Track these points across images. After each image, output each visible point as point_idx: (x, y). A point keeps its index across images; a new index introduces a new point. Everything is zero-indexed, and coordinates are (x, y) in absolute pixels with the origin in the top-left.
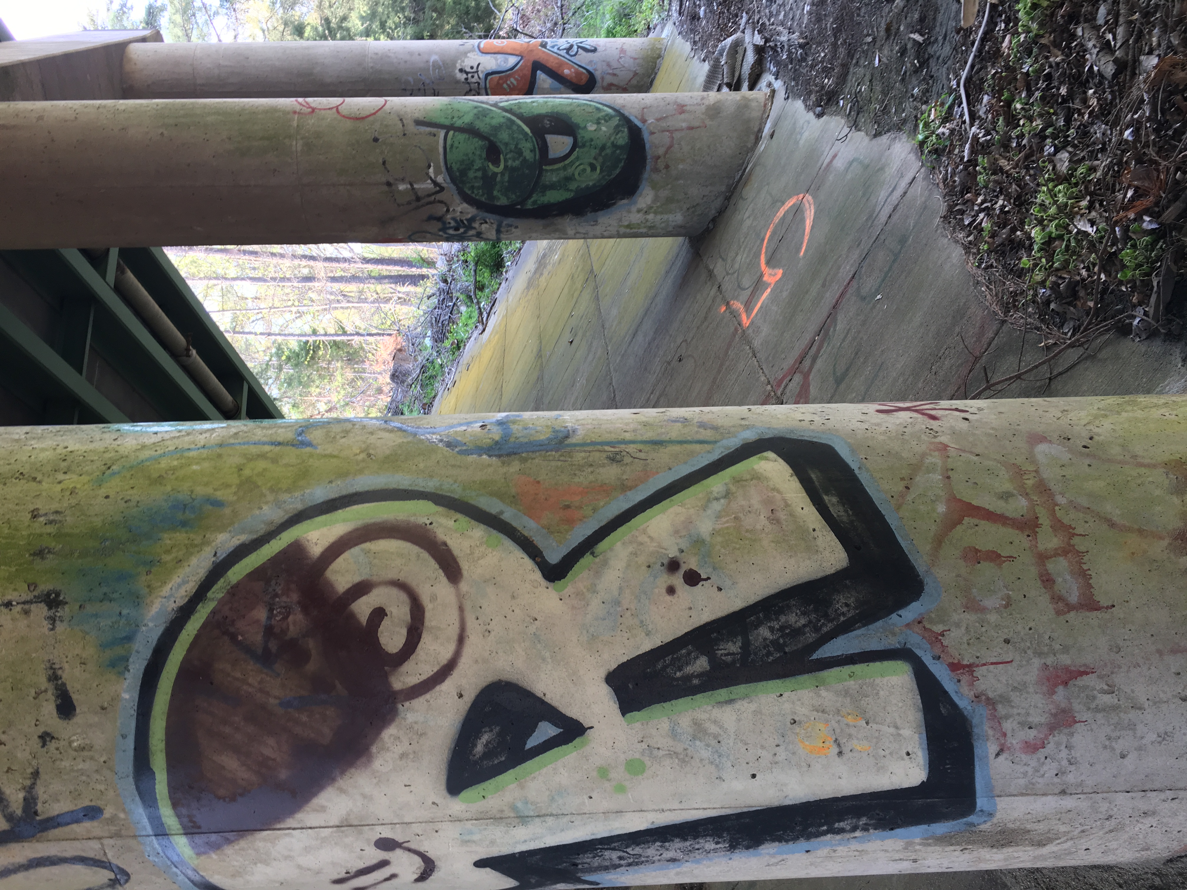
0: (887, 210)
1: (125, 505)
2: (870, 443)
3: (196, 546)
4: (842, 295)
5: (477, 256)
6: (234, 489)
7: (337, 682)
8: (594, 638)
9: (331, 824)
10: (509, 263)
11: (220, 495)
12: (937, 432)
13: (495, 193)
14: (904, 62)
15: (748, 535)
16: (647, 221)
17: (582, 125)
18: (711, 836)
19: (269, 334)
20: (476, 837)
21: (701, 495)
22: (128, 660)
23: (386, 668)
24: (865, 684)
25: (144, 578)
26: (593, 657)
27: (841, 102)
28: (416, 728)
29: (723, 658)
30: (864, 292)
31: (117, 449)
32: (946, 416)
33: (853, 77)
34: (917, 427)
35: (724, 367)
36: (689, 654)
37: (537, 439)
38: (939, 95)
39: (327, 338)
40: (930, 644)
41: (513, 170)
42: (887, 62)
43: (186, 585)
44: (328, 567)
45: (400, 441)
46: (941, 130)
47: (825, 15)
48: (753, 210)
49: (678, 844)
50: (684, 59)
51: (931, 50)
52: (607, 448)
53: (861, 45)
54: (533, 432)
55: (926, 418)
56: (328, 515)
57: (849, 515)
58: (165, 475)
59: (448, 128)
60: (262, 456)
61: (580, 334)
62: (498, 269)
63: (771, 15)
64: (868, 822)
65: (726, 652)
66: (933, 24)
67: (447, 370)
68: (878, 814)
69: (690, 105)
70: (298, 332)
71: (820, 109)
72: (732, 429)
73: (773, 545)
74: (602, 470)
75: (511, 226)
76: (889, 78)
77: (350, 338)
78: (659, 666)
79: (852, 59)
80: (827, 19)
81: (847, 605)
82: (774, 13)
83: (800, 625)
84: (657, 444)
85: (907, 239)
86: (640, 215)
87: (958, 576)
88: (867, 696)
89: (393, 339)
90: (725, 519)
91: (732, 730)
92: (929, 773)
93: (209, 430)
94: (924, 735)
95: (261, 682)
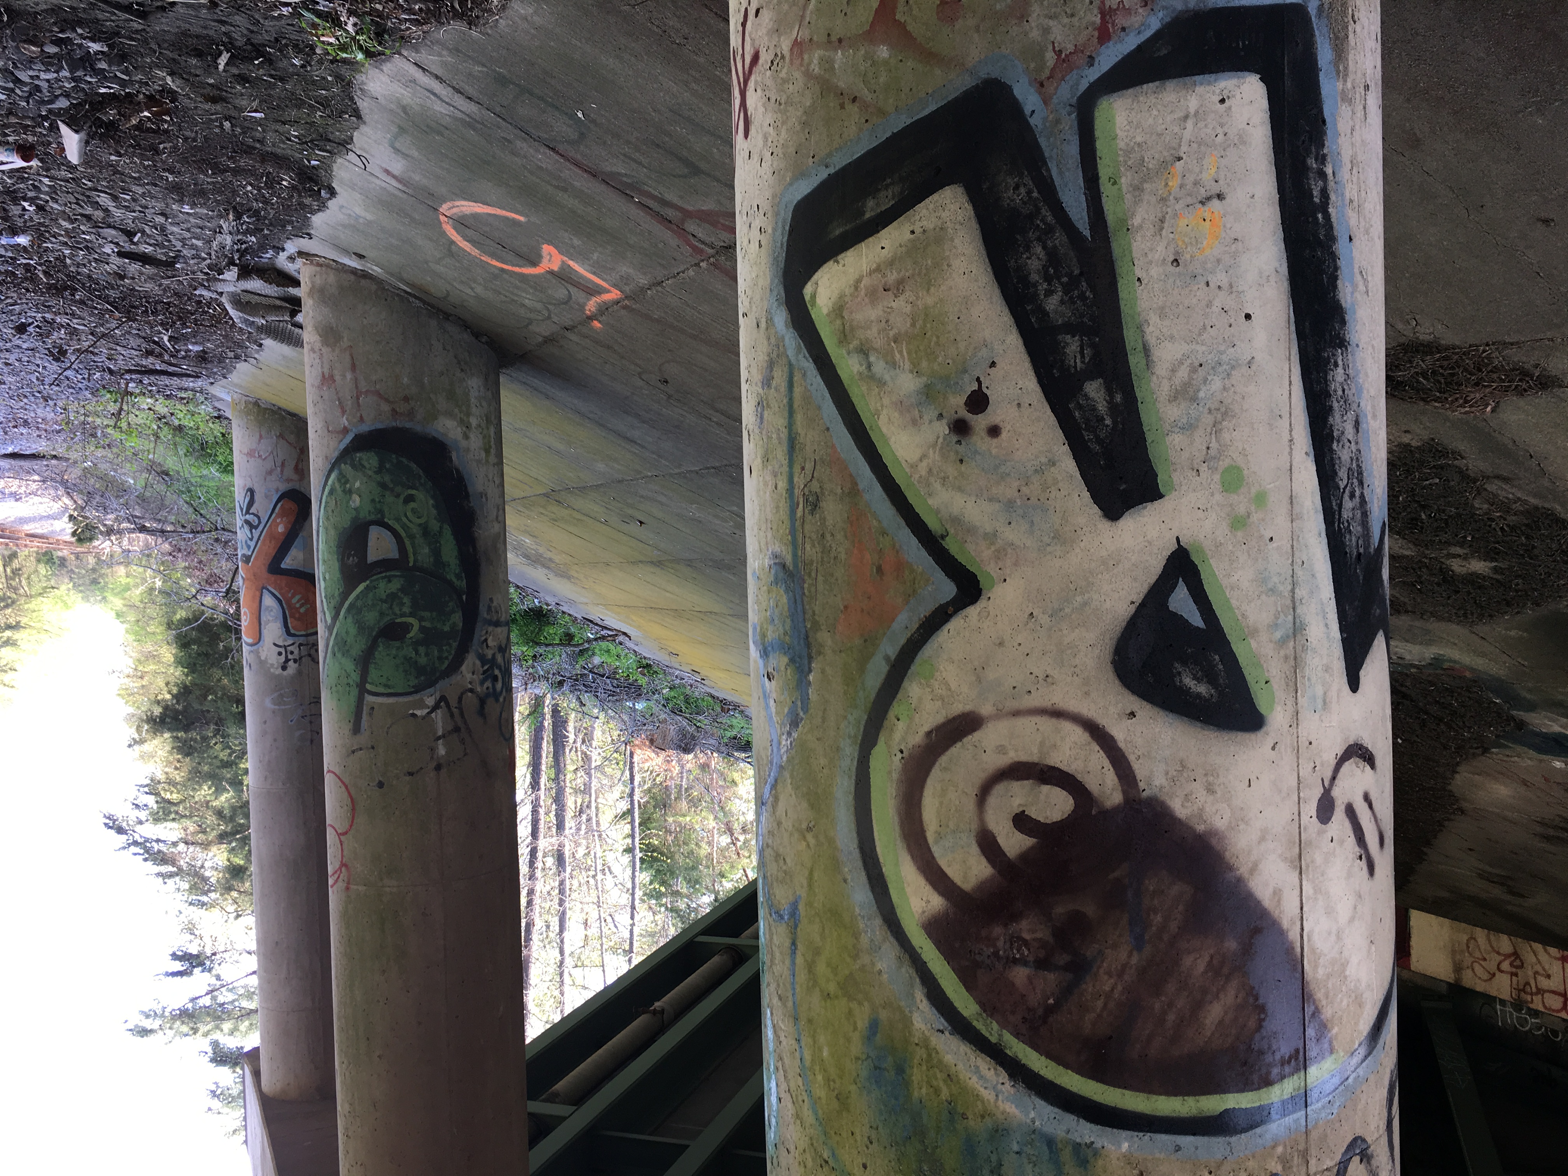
0: (460, 102)
1: (875, 1144)
2: (792, 150)
3: (930, 1055)
4: (577, 164)
5: (527, 643)
6: (854, 1005)
7: (1111, 876)
8: (1057, 537)
9: (1297, 881)
10: (536, 601)
11: (862, 1023)
12: (776, 55)
13: (446, 628)
14: (256, 78)
15: (919, 324)
16: (479, 426)
17: (354, 513)
18: (1326, 374)
19: (633, 907)
20: (1319, 690)
21: (864, 389)
22: (1079, 1144)
23: (1094, 812)
24: (1125, 162)
25: (972, 1123)
26: (1084, 538)
27: (313, 163)
28: (1175, 773)
29: (1087, 360)
30: (575, 136)
31: (800, 1149)
32: (753, 40)
33: (279, 147)
34: (769, 82)
35: (676, 323)
36: (1080, 407)
37: (786, 606)
38: (302, 30)
39: (637, 835)
40: (1072, 69)
41: (415, 605)
42: (257, 101)
43: (981, 1068)
44: (959, 887)
45: (789, 787)
46: (350, 28)
47: (195, 184)
48: (462, 282)
49: (1336, 419)
50: (259, 371)
51: (240, 41)
52: (799, 513)
53: (235, 136)
54: (776, 611)
55: (756, 70)
56: (890, 886)
57: (893, 183)
58: (836, 1092)
59: (362, 690)
60: (810, 967)
61: (630, 511)
62: (544, 616)
64: (1313, 156)
65: (1078, 357)
66: (204, 38)
67: (678, 681)
68: (1304, 142)
69: (322, 367)
70: (629, 872)
71: (323, 192)
72: (773, 340)
73: (932, 289)
74: (830, 522)
75: (489, 607)
76: (279, 98)
77: (636, 806)
78: (1096, 447)
79: (255, 148)
80: (200, 182)
81: (1017, 187)
82: (194, 252)
83: (1043, 253)
84: (792, 444)
85: (499, 74)
86: (472, 436)
87: (977, 29)
88: (1143, 159)
89: (638, 751)
90: (898, 356)
91: (1184, 348)
92: (1249, 71)
93: (775, 1032)
94: (1197, 78)
95: (1109, 974)
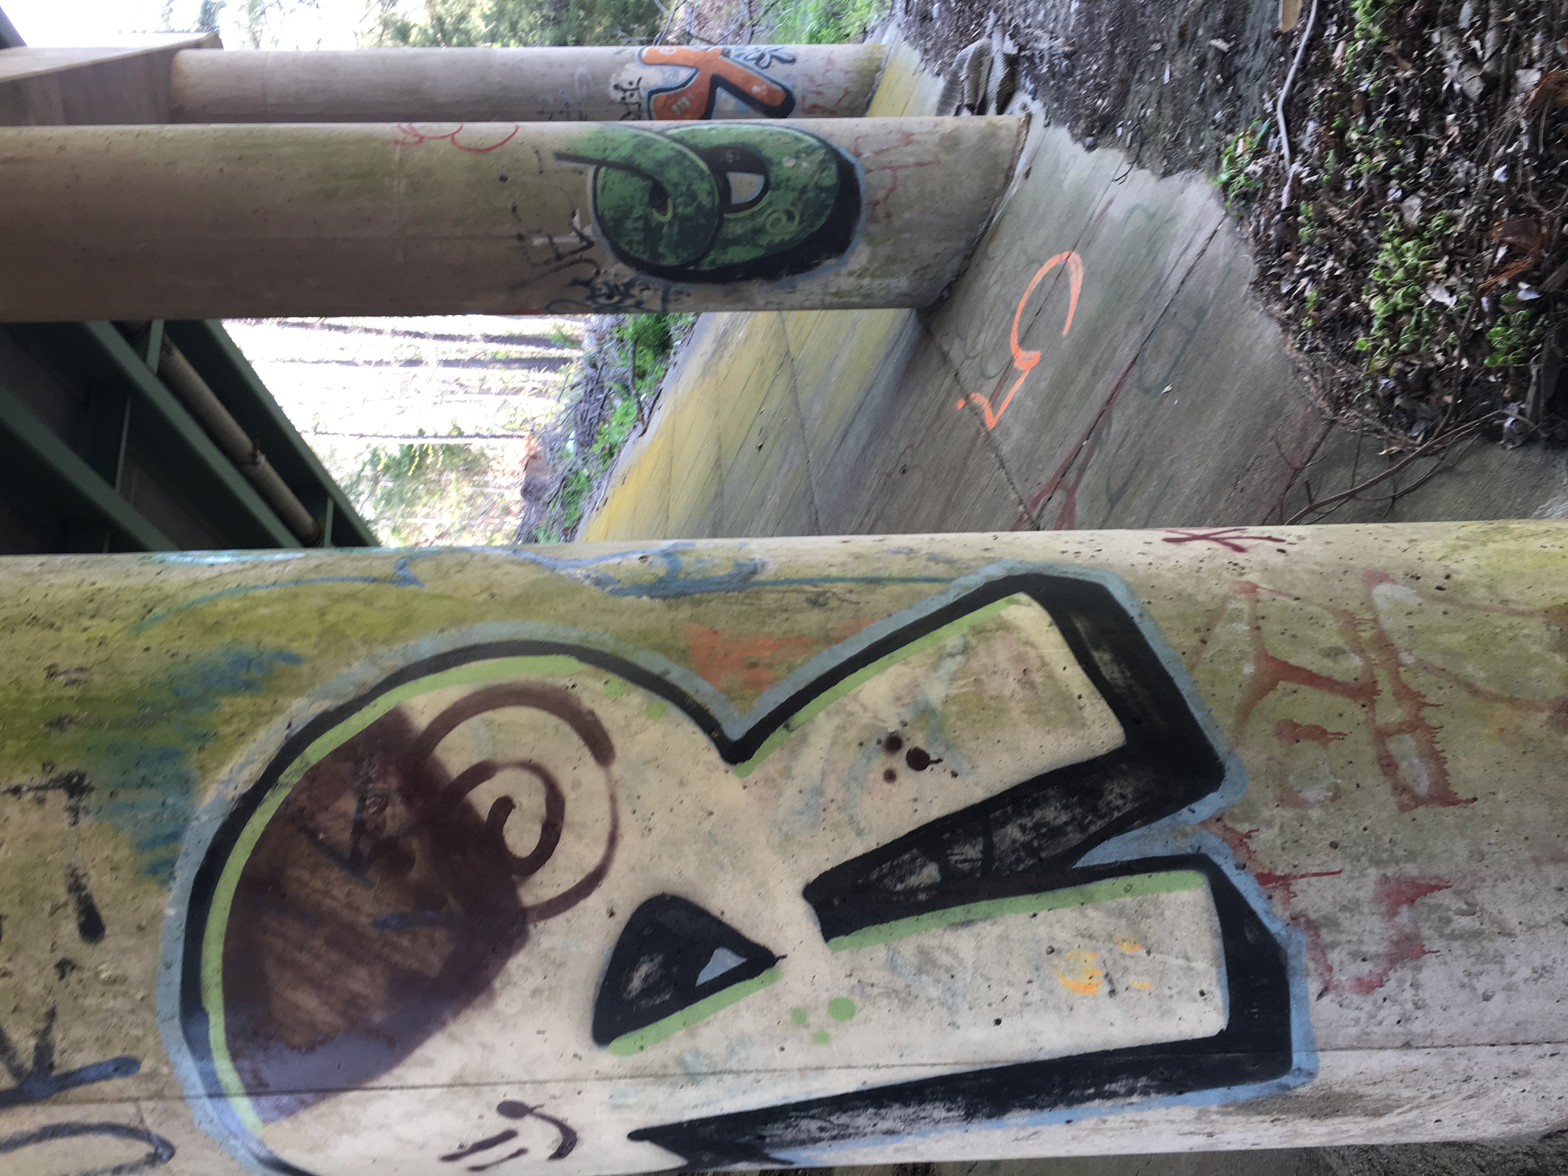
0: (1179, 273)
1: (171, 660)
2: (1155, 582)
3: (264, 714)
4: (1119, 386)
5: (636, 333)
6: (314, 639)
7: (449, 896)
8: (787, 838)
9: (441, 1082)
10: (679, 343)
11: (296, 647)
12: (1243, 568)
13: (661, 249)
14: (1203, 77)
15: (993, 703)
16: (861, 287)
17: (777, 160)
18: (941, 1100)
19: (361, 436)
20: (632, 1101)
21: (930, 650)
22: (173, 865)
23: (513, 877)
24: (1146, 901)
25: (195, 756)
26: (786, 864)
27: (1120, 130)
28: (552, 957)
29: (959, 866)
30: (1148, 382)
31: (161, 585)
32: (1257, 545)
33: (1135, 97)
34: (1217, 562)
35: (963, 482)
36: (913, 860)
37: (713, 574)
38: (1249, 121)
39: (437, 441)
40: (1234, 848)
41: (685, 218)
42: (1180, 77)
43: (251, 766)
44: (436, 744)
45: (534, 577)
46: (1251, 168)
47: (1099, 14)
48: (1002, 273)
49: (897, 1110)
50: (911, 73)
51: (1239, 61)
52: (808, 588)
53: (1146, 55)
54: (709, 566)
55: (1228, 549)
56: (438, 675)
57: (1126, 678)
58: (223, 621)
59: (600, 163)
60: (352, 596)
61: (772, 436)
62: (664, 350)
63: (1027, 15)
64: (1149, 1083)
65: (962, 857)
66: (1242, 27)
67: (595, 483)
68: (1162, 1074)
69: (920, 134)
70: (401, 432)
71: (1091, 139)
72: (972, 564)
73: (1025, 716)
74: (800, 617)
75: (681, 293)
76: (1183, 98)
77: (467, 441)
78: (874, 875)
79: (1134, 73)
80: (1102, 19)
81: (1123, 796)
82: (1032, 11)
83: (1060, 822)
84: (874, 582)
85: (1206, 312)
86: (852, 279)
87: (1270, 758)
88: (1148, 917)
89: (524, 442)
90: (963, 682)
91: (969, 959)
92: (1230, 1018)
93: (279, 562)
94: (1224, 969)
95: (348, 894)
